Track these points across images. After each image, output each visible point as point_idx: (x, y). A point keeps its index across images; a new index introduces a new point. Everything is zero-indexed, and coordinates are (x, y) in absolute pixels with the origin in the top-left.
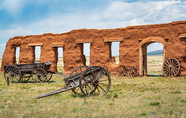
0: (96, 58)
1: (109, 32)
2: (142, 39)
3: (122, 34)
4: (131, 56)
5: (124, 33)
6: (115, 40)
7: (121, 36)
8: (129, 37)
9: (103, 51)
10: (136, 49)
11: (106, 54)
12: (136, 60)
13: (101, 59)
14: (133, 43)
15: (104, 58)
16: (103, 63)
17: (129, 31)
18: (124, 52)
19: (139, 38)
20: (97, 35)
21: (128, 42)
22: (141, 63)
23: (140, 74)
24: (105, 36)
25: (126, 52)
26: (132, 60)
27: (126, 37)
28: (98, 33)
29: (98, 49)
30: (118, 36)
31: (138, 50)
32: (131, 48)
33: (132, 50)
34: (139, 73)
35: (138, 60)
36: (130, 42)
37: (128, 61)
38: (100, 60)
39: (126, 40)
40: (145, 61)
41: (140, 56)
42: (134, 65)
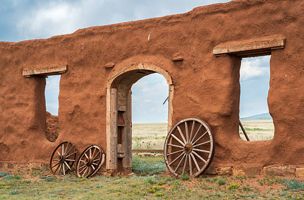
0: (7, 121)
1: (35, 48)
2: (113, 64)
3: (66, 52)
4: (87, 115)
5: (71, 48)
6: (47, 68)
7: (63, 56)
8: (82, 60)
9: (22, 101)
10: (99, 93)
11: (27, 108)
12: (98, 127)
13: (16, 124)
14: (92, 75)
15: (25, 121)
16: (20, 135)
17: (83, 42)
18: (70, 103)
19: (107, 61)
20: (9, 57)
21: (80, 75)
22: (110, 134)
23: (108, 166)
24: (25, 59)
25: (74, 104)
26: (90, 126)
27: (74, 60)
28: (11, 51)
29: (11, 95)
30: (56, 58)
31: (103, 97)
32: (87, 91)
33: (88, 96)
34: (105, 163)
35: (104, 125)
36: (85, 72)
37: (79, 129)
38: (15, 127)
39: (76, 68)
40: (125, 129)
41: (108, 114)
42: (93, 140)
